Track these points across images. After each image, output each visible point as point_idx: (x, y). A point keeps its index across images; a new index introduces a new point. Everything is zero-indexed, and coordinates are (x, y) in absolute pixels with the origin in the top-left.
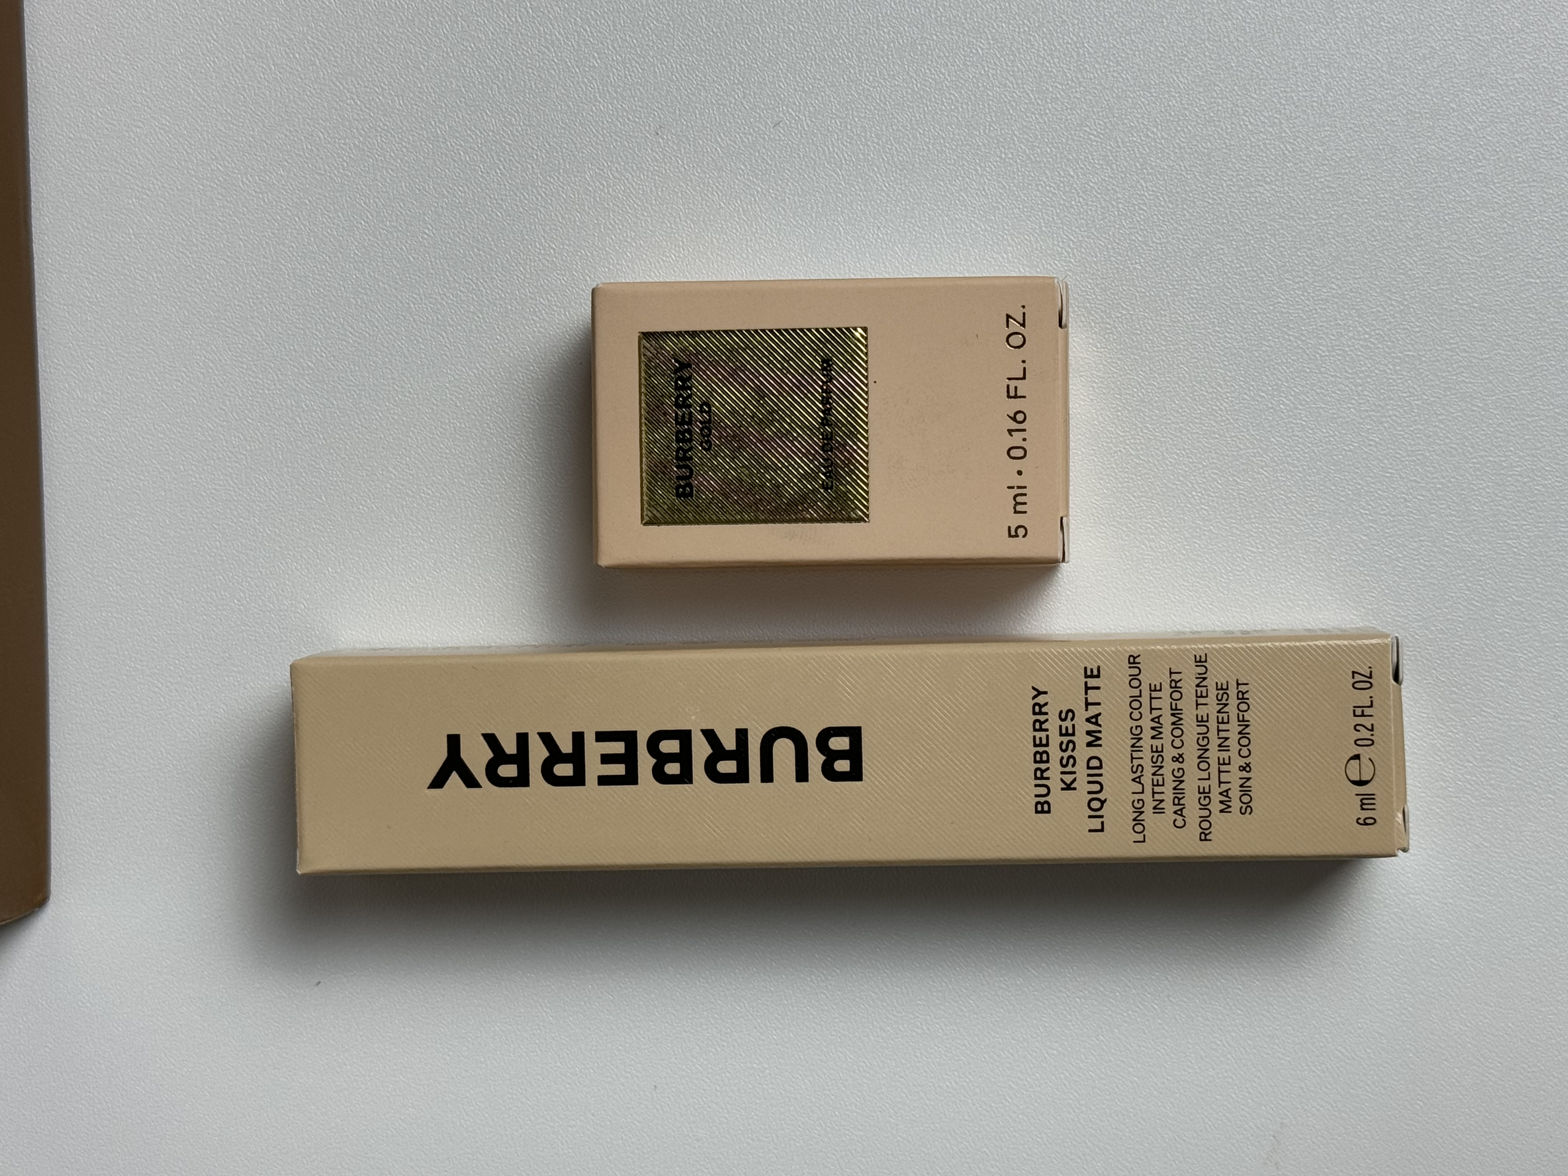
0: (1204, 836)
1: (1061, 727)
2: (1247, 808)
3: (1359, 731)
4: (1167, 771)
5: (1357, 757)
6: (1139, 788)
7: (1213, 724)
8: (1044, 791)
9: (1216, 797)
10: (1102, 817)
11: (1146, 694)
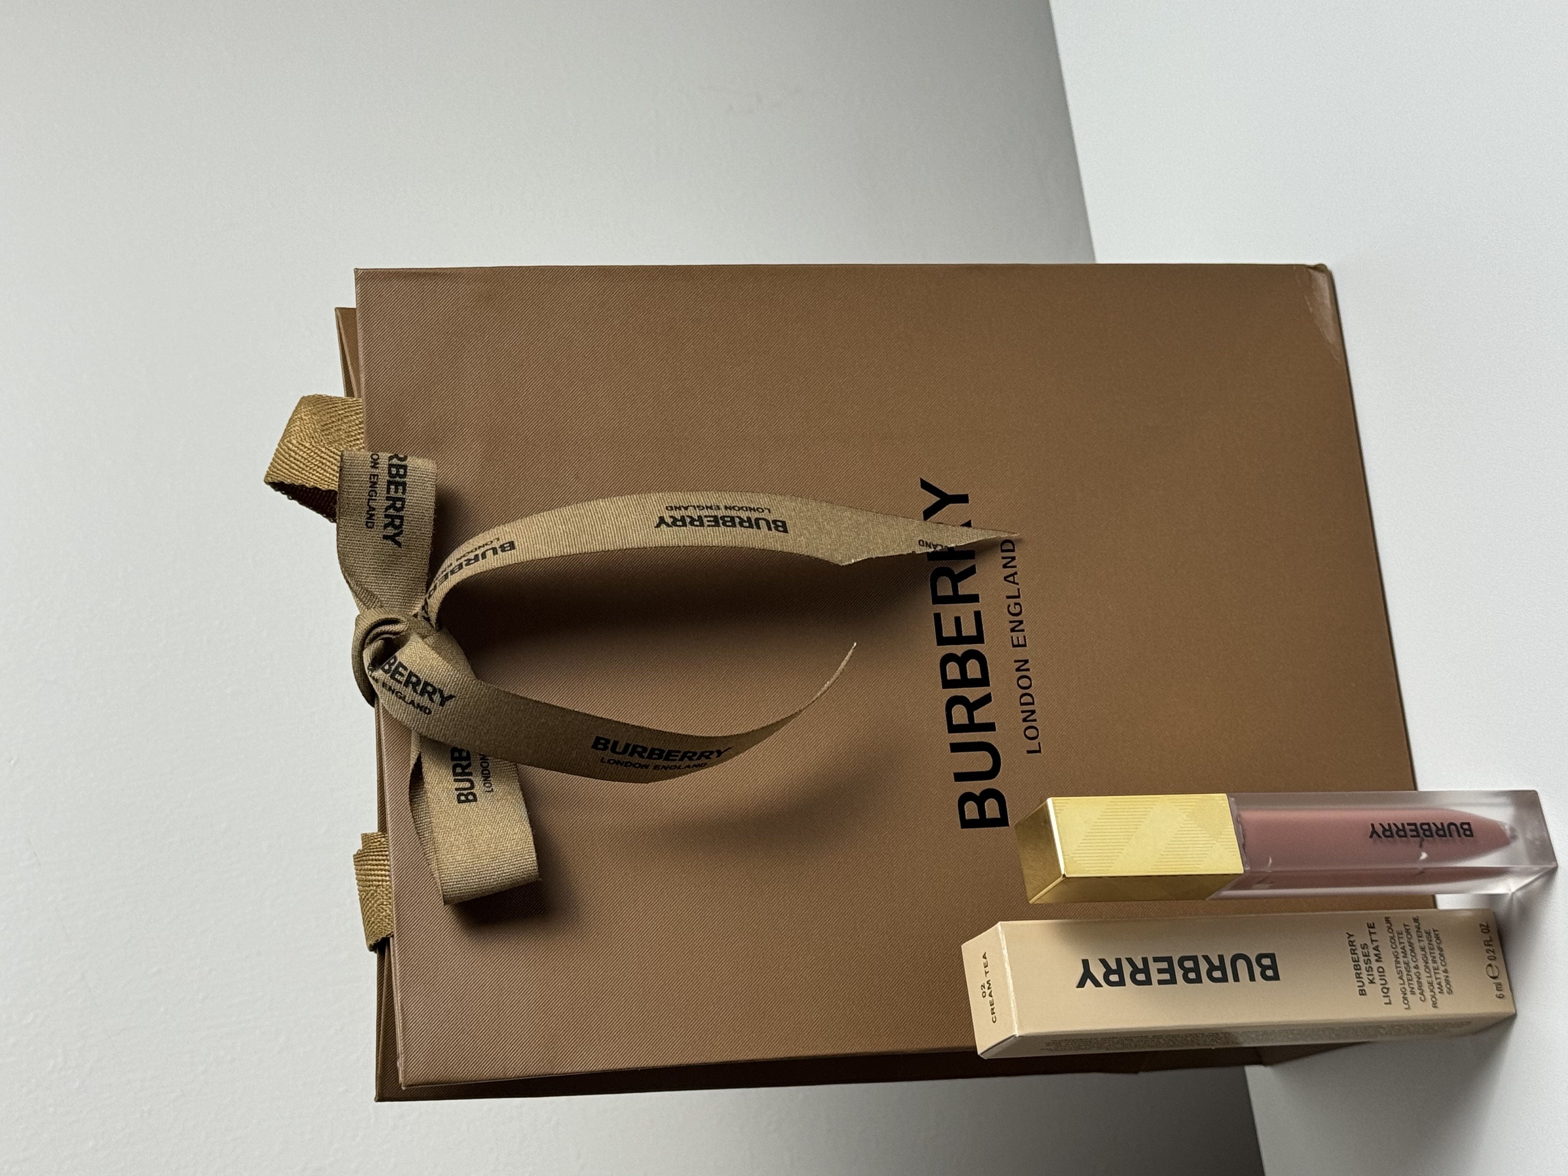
0: (1435, 1005)
1: (1362, 952)
2: (1450, 992)
3: (1488, 952)
4: (1412, 974)
5: (1490, 965)
6: (1402, 982)
7: (1427, 950)
8: (1361, 984)
9: (1436, 986)
10: (1388, 996)
11: (1396, 935)
